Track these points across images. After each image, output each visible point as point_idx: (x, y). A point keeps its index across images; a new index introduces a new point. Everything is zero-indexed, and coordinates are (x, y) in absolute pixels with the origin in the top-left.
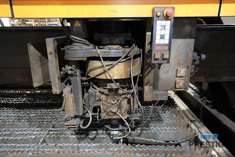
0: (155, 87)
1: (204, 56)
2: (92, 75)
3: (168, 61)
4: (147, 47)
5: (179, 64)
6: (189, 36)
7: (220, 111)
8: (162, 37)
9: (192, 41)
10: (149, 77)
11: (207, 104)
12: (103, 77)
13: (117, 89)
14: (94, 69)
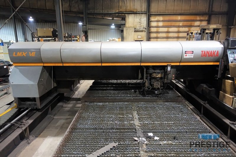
0: (167, 79)
1: (179, 72)
2: (153, 76)
3: (170, 73)
4: (166, 70)
5: (173, 74)
6: (175, 68)
7: (192, 93)
8: (169, 68)
9: (175, 69)
10: (166, 77)
11: (188, 91)
12: (156, 77)
13: (158, 80)
14: (154, 75)
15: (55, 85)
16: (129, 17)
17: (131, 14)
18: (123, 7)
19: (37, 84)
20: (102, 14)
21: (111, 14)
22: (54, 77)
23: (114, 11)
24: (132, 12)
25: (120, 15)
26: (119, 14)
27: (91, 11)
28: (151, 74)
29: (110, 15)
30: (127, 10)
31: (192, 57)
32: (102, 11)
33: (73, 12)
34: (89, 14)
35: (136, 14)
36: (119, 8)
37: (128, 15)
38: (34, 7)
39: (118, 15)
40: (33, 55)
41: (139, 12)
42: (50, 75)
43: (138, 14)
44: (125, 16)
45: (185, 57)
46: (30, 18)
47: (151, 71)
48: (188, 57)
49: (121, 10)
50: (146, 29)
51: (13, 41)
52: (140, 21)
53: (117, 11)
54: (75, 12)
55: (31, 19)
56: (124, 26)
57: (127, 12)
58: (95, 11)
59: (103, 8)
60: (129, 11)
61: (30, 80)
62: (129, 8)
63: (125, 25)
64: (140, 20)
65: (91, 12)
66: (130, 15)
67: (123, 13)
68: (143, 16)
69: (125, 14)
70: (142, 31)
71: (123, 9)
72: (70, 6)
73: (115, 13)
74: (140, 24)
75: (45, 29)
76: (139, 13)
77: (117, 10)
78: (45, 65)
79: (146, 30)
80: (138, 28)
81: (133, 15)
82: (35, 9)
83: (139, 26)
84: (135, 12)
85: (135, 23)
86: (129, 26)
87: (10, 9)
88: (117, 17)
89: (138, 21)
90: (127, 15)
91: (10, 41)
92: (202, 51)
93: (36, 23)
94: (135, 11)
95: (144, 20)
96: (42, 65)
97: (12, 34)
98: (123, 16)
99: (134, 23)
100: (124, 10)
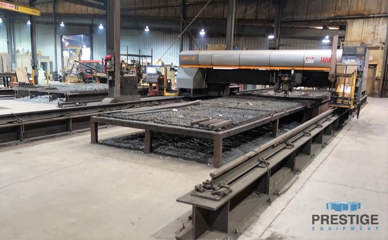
4: (290, 74)
8: (292, 71)
12: (284, 80)
13: (285, 83)
14: (282, 78)
15: (206, 87)
16: (352, 25)
17: (358, 18)
18: (343, 7)
19: (192, 78)
20: (306, 21)
21: (321, 20)
22: (207, 80)
23: (326, 16)
24: (359, 16)
25: (337, 22)
26: (334, 19)
27: (288, 17)
28: (280, 78)
29: (318, 22)
30: (351, 13)
31: (313, 62)
32: (305, 17)
33: (260, 20)
34: (284, 22)
35: (369, 18)
36: (337, 11)
37: (352, 22)
38: (208, 17)
39: (332, 23)
40: (194, 59)
41: (374, 14)
42: (203, 76)
43: (372, 19)
44: (346, 23)
45: (306, 62)
46: (201, 30)
47: (280, 75)
48: (309, 62)
49: (339, 13)
50: (384, 44)
51: (175, 62)
52: (373, 31)
53: (333, 15)
54: (263, 21)
55: (202, 33)
56: (343, 39)
57: (349, 17)
58: (294, 17)
59: (308, 11)
60: (354, 14)
61: (190, 76)
62: (354, 9)
63: (344, 37)
64: (375, 29)
65: (288, 19)
66: (356, 20)
67: (342, 17)
68: (381, 22)
69: (347, 20)
70: (377, 48)
71: (343, 12)
72: (257, 13)
73: (328, 19)
74: (374, 36)
75: (217, 45)
76: (374, 17)
77: (332, 13)
78: (201, 67)
79: (384, 46)
80: (369, 43)
81: (361, 21)
82: (209, 19)
83: (372, 39)
84: (364, 16)
85: (364, 33)
86: (352, 40)
87: (180, 20)
88: (332, 25)
89: (371, 31)
90: (349, 21)
91: (172, 64)
92: (322, 58)
93: (208, 38)
94: (366, 13)
95: (383, 27)
96: (198, 66)
97: (176, 55)
98: (343, 22)
99: (362, 34)
100: (345, 14)
